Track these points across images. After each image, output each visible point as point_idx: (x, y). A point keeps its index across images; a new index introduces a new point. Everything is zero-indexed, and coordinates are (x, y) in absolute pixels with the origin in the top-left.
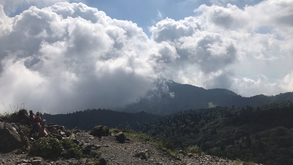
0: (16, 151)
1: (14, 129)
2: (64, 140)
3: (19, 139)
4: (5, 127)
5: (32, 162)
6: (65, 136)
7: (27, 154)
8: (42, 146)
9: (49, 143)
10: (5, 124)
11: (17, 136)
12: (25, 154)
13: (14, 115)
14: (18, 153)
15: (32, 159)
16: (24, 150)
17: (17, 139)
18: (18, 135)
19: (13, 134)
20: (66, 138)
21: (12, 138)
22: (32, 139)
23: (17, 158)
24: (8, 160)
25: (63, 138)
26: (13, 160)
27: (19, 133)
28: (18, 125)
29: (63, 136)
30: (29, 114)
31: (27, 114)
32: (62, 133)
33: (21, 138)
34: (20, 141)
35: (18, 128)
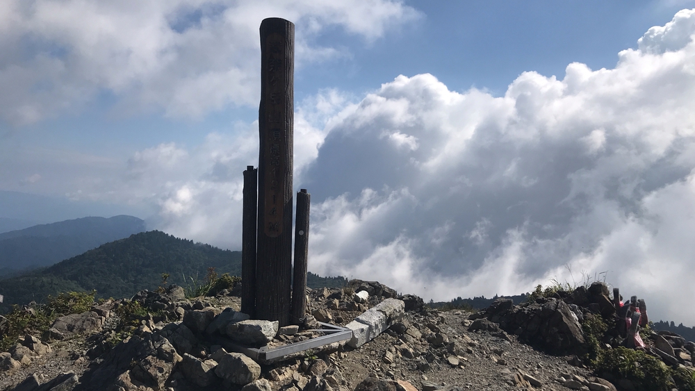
0: (570, 358)
1: (574, 316)
2: (681, 370)
3: (580, 338)
4: (556, 307)
5: (590, 384)
6: (689, 363)
7: (591, 372)
8: (624, 366)
9: (641, 363)
10: (558, 303)
11: (577, 330)
12: (587, 369)
13: (580, 289)
14: (572, 363)
15: (592, 379)
16: (587, 363)
17: (576, 336)
18: (580, 331)
19: (570, 325)
20: (689, 367)
21: (566, 332)
22: (608, 346)
23: (566, 369)
24: (549, 367)
25: (681, 366)
26: (558, 370)
27: (582, 327)
28: (585, 312)
29: (682, 361)
30: (612, 296)
31: (607, 295)
32: (683, 355)
33: (584, 337)
34: (582, 342)
35: (581, 315)
